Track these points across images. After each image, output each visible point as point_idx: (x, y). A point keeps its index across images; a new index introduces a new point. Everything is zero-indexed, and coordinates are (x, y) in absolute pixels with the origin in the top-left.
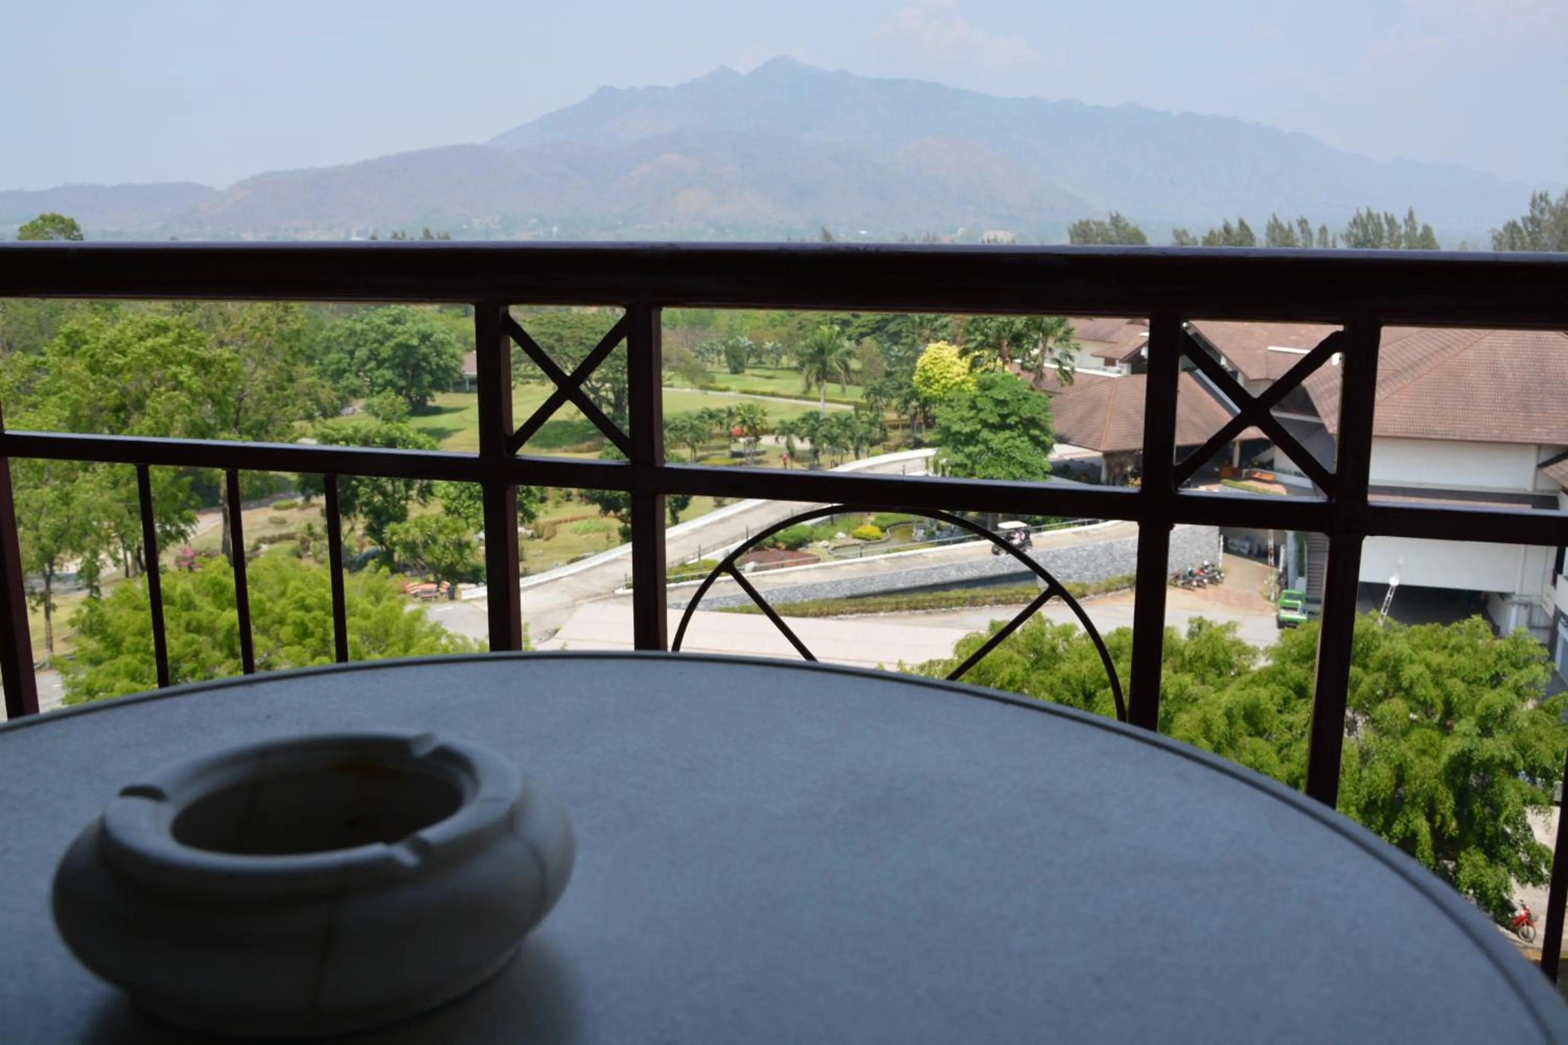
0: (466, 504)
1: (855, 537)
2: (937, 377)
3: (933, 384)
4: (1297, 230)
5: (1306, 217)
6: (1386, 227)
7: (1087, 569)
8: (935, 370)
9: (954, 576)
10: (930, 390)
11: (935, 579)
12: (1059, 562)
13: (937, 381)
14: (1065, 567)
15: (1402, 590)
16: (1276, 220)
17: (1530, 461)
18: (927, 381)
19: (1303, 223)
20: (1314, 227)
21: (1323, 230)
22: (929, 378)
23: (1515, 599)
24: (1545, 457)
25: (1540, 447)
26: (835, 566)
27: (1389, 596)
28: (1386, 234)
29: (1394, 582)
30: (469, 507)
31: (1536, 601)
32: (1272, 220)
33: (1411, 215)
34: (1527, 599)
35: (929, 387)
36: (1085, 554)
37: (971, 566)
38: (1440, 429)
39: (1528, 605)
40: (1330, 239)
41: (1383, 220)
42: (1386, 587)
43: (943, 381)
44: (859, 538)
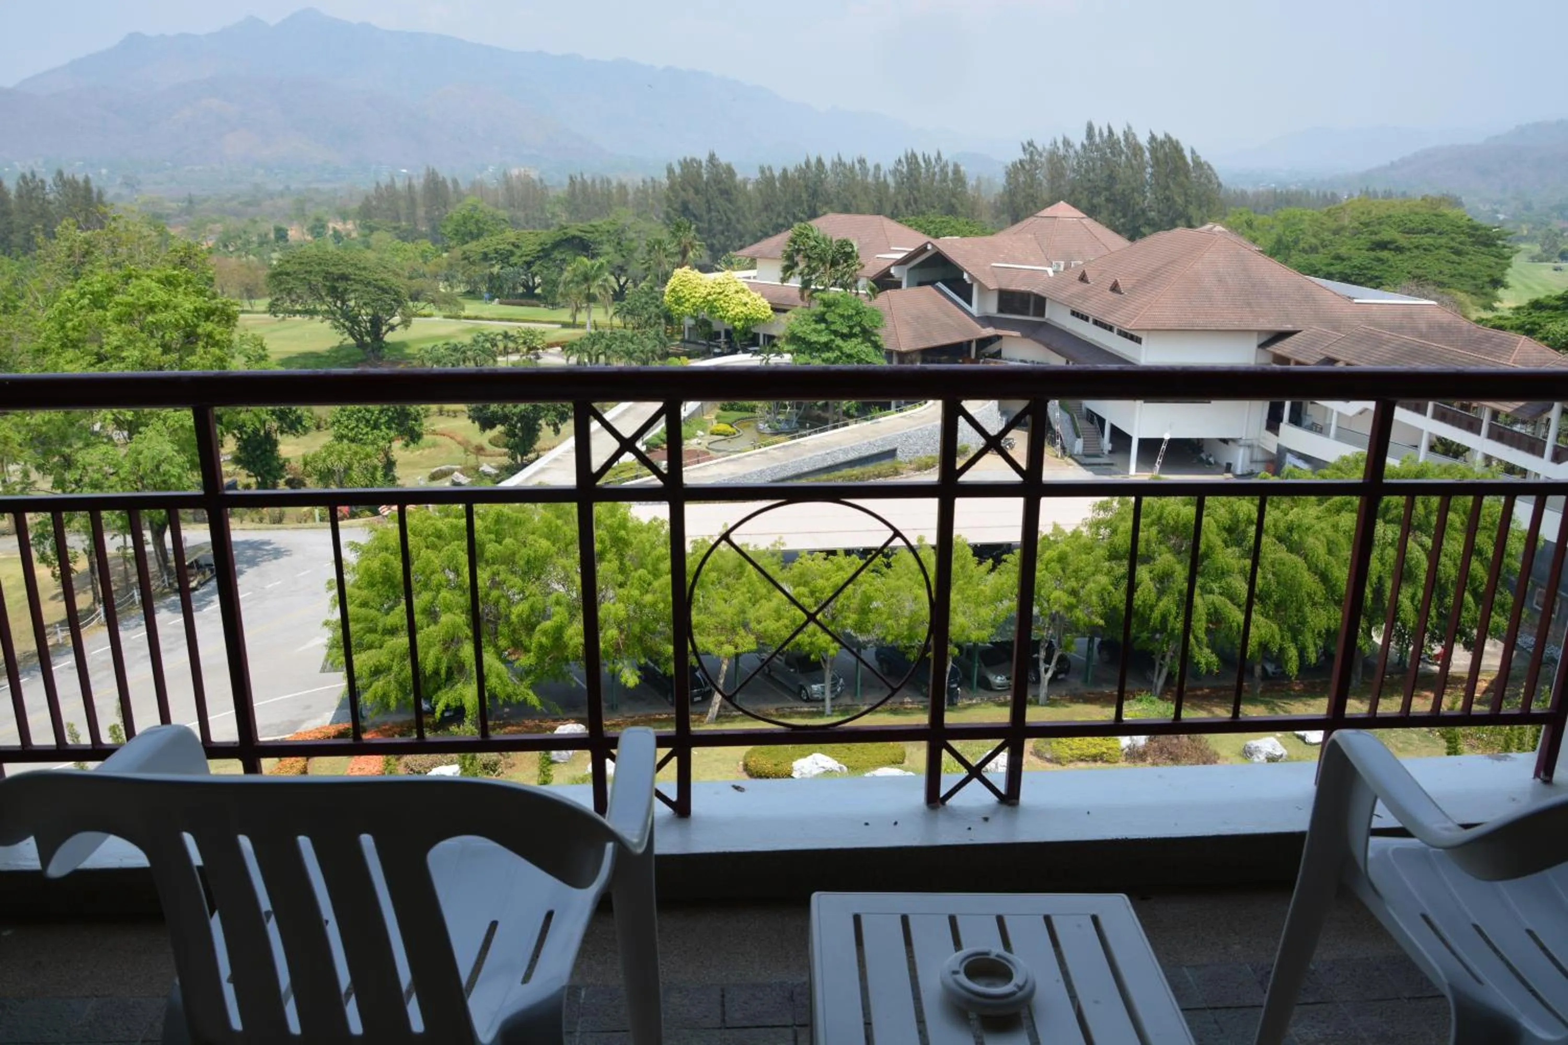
0: (364, 431)
1: (712, 433)
2: (688, 297)
3: (684, 302)
4: (857, 166)
5: (863, 156)
6: (923, 164)
7: (928, 445)
8: (686, 292)
9: (842, 458)
10: (682, 308)
11: (829, 462)
12: (911, 441)
13: (688, 300)
14: (915, 444)
15: (1172, 442)
16: (840, 159)
17: (1252, 344)
18: (679, 301)
19: (862, 161)
20: (870, 165)
21: (877, 167)
22: (680, 298)
23: (1242, 442)
24: (1264, 339)
25: (1260, 332)
26: (739, 458)
27: (1164, 447)
28: (923, 171)
29: (1167, 437)
30: (367, 433)
31: (1255, 443)
32: (836, 159)
33: (939, 154)
34: (1249, 442)
35: (680, 305)
36: (927, 432)
37: (853, 449)
38: (1200, 322)
39: (1250, 446)
40: (882, 173)
41: (920, 160)
42: (1161, 441)
43: (693, 300)
44: (717, 434)
